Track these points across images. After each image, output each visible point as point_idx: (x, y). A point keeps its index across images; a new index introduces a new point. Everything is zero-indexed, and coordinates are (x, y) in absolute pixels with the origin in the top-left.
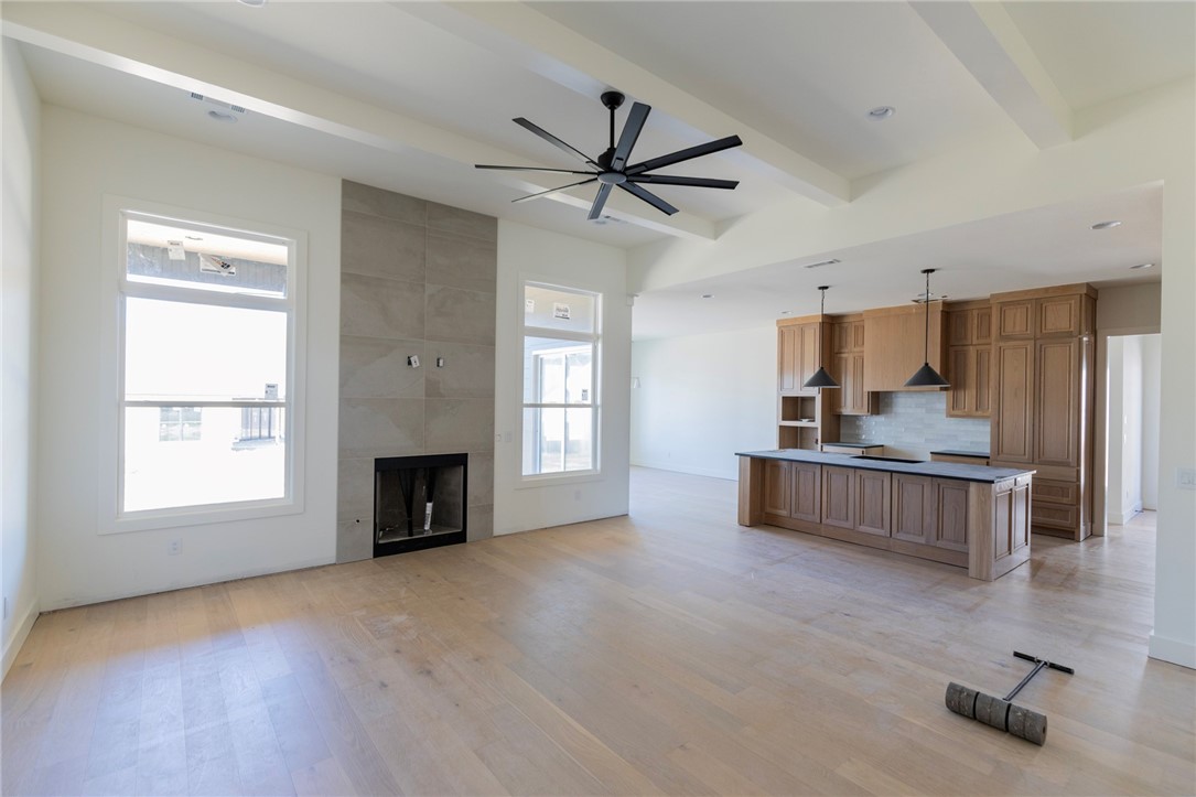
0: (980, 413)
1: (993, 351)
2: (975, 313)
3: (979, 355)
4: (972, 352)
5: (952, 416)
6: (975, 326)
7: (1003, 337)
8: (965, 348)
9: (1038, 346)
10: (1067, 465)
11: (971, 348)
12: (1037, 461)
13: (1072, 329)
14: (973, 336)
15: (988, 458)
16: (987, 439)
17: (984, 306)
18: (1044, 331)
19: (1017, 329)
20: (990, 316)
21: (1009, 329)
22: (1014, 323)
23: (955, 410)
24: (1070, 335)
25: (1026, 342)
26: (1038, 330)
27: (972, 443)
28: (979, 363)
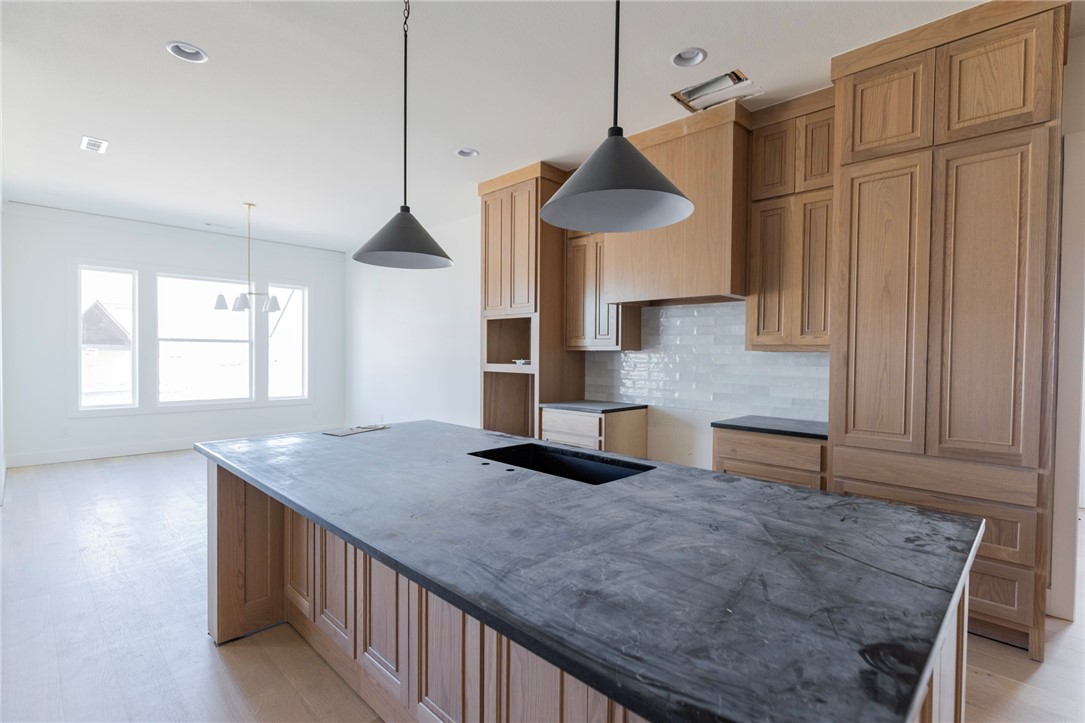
0: (808, 339)
1: (836, 203)
2: (801, 123)
3: (808, 214)
4: (794, 208)
5: (756, 347)
6: (801, 153)
7: (858, 157)
8: (782, 202)
9: (941, 166)
10: (1009, 460)
11: (792, 199)
12: (934, 449)
13: (1030, 107)
14: (797, 176)
15: (824, 438)
16: (824, 395)
17: (819, 105)
18: (955, 126)
19: (892, 130)
20: (830, 127)
21: (872, 135)
22: (885, 119)
23: (763, 335)
24: (1026, 124)
25: (914, 158)
26: (942, 125)
27: (794, 402)
28: (807, 231)
